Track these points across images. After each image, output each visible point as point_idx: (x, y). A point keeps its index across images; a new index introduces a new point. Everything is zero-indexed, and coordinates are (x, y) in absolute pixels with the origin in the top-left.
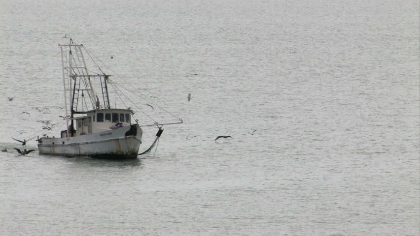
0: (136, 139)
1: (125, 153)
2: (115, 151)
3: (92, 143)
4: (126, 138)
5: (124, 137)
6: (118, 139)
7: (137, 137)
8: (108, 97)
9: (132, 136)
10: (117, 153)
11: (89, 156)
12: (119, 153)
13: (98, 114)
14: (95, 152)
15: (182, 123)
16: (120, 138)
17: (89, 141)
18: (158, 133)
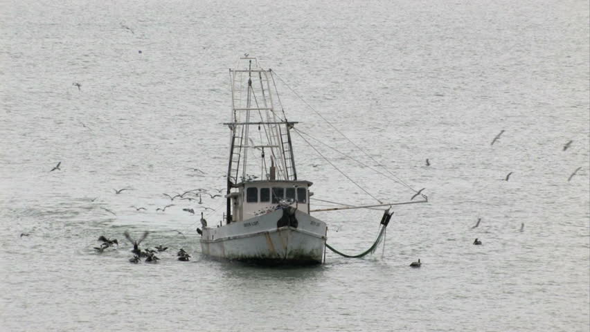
0: (298, 232)
1: (282, 257)
2: (267, 254)
3: (235, 238)
4: (278, 231)
5: (275, 229)
6: (268, 233)
7: (299, 229)
8: (292, 159)
9: (286, 227)
10: (270, 255)
11: (234, 260)
12: (274, 257)
13: (248, 189)
14: (240, 254)
15: (427, 201)
16: (270, 230)
17: (231, 236)
18: (383, 219)
